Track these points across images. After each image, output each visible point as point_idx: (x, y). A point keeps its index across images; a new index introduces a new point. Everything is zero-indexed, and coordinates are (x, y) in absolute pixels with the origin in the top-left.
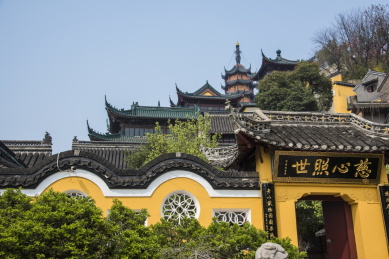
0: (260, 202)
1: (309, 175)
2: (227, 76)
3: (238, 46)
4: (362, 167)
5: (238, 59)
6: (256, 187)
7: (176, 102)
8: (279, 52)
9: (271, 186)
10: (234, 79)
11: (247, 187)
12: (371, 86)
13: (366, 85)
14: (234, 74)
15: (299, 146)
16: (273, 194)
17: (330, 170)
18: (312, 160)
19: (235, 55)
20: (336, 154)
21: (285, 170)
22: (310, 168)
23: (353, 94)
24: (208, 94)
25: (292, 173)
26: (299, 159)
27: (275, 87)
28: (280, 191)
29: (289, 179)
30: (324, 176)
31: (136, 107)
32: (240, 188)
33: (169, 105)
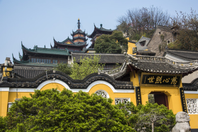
0: (135, 95)
1: (153, 83)
2: (74, 34)
3: (79, 20)
4: (174, 80)
5: (79, 27)
6: (133, 88)
7: (53, 46)
8: (101, 25)
9: (138, 88)
10: (77, 36)
11: (129, 89)
12: (143, 43)
13: (141, 43)
14: (77, 34)
15: (152, 71)
16: (140, 91)
17: (162, 81)
18: (156, 77)
19: (78, 25)
20: (165, 75)
21: (145, 82)
22: (155, 80)
23: (135, 46)
24: (69, 43)
25: (147, 82)
26: (150, 76)
28: (142, 90)
29: (146, 85)
30: (159, 84)
32: (126, 89)
33: (50, 48)
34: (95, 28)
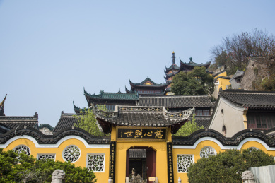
0: (109, 150)
1: (133, 137)
3: (173, 54)
4: (158, 133)
5: (174, 61)
6: (108, 143)
8: (191, 59)
9: (115, 143)
10: (171, 73)
11: (104, 143)
12: (238, 79)
13: (236, 79)
14: (171, 70)
15: (127, 124)
16: (115, 146)
17: (143, 135)
18: (134, 130)
19: (172, 59)
20: (145, 128)
21: (121, 135)
22: (133, 134)
24: (148, 84)
25: (125, 137)
26: (127, 130)
27: (180, 81)
28: (119, 145)
29: (123, 140)
30: (140, 138)
31: (102, 93)
32: (101, 143)
34: (182, 63)
